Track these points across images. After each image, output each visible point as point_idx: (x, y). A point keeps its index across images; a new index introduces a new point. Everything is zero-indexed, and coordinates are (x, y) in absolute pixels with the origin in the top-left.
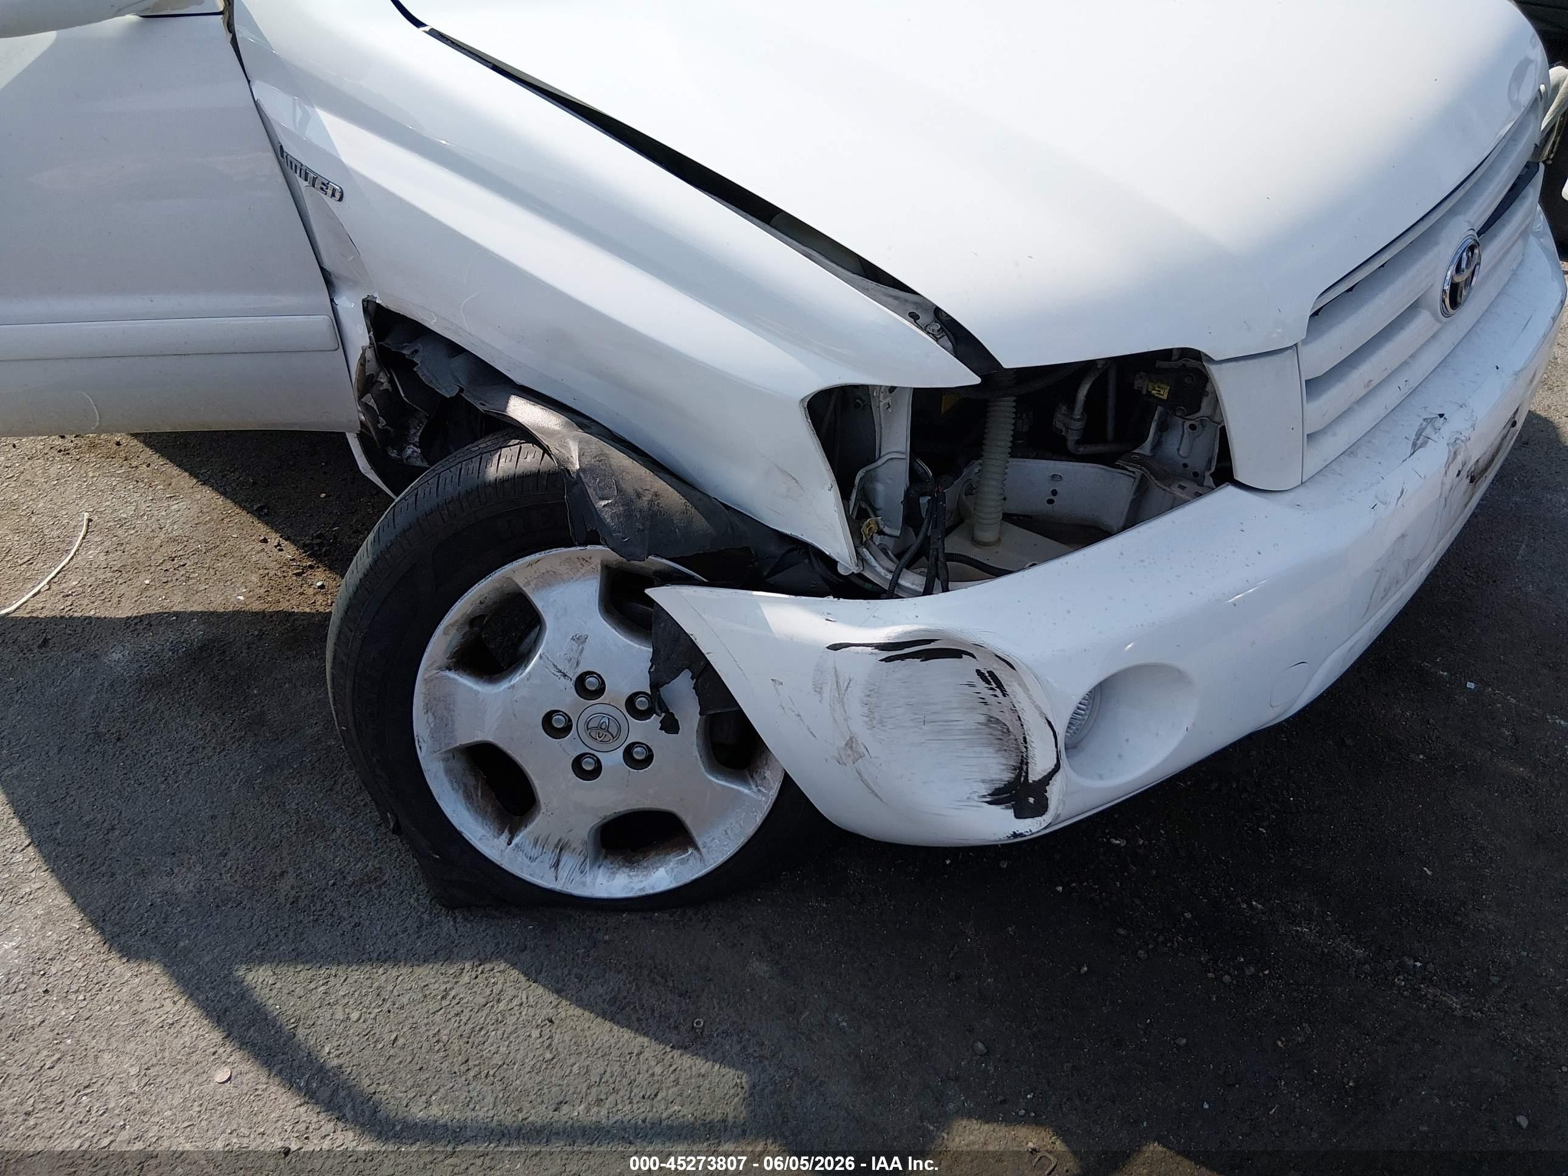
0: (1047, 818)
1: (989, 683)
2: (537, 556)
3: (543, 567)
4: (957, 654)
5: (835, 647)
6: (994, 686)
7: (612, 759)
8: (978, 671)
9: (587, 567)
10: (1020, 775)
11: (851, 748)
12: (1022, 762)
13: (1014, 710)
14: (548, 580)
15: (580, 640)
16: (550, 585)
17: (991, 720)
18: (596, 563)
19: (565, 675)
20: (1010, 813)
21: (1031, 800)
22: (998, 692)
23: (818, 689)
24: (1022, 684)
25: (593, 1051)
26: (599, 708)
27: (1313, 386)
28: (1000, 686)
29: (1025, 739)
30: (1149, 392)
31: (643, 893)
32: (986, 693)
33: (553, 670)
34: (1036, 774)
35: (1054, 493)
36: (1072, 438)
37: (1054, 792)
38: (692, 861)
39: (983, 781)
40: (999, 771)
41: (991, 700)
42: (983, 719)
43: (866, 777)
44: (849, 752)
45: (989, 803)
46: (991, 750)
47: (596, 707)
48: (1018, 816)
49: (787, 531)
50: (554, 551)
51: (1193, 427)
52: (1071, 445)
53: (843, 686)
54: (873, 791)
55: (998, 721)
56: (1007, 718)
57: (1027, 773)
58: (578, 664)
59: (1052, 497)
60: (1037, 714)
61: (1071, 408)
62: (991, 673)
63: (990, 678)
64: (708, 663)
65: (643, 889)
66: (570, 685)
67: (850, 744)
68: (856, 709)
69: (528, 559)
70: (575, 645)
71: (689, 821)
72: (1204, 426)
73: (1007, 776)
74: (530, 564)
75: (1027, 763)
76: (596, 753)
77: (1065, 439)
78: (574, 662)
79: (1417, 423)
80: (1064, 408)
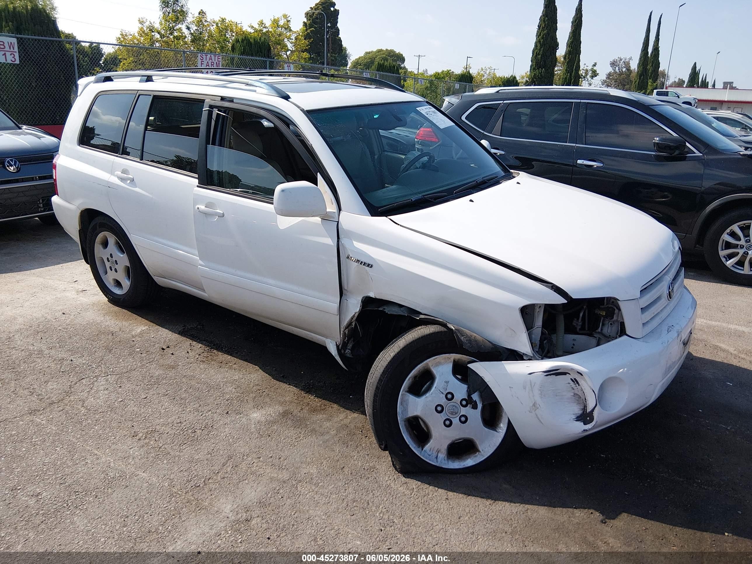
0: (593, 423)
1: (574, 382)
2: (437, 357)
3: (437, 360)
4: (565, 374)
5: (530, 374)
6: (576, 383)
7: (456, 421)
8: (571, 379)
9: (450, 361)
10: (584, 411)
11: (534, 406)
12: (585, 407)
13: (582, 390)
14: (438, 364)
15: (447, 382)
16: (438, 366)
17: (575, 394)
18: (452, 359)
19: (442, 393)
20: (582, 423)
21: (588, 418)
22: (577, 385)
23: (525, 388)
24: (585, 381)
25: (464, 505)
26: (452, 404)
27: (643, 310)
28: (578, 383)
29: (585, 399)
30: (600, 314)
31: (464, 467)
32: (573, 386)
33: (439, 391)
34: (589, 410)
35: (574, 344)
36: (579, 327)
37: (595, 414)
38: (479, 456)
39: (574, 414)
40: (577, 410)
41: (575, 388)
42: (572, 394)
43: (539, 416)
44: (534, 407)
45: (576, 421)
46: (575, 404)
47: (451, 403)
48: (585, 424)
49: (509, 348)
50: (441, 355)
51: (611, 324)
52: (578, 330)
53: (533, 385)
54: (540, 421)
55: (577, 394)
56: (580, 393)
57: (586, 410)
58: (446, 389)
59: (573, 346)
60: (590, 389)
61: (578, 319)
62: (575, 379)
63: (575, 381)
64: (488, 385)
65: (464, 465)
66: (444, 396)
67: (534, 405)
68: (537, 392)
69: (434, 357)
70: (445, 384)
71: (477, 442)
72: (614, 323)
73: (580, 412)
74: (434, 359)
75: (586, 407)
76: (451, 419)
77: (576, 328)
78: (445, 389)
79: (667, 328)
80: (576, 319)
